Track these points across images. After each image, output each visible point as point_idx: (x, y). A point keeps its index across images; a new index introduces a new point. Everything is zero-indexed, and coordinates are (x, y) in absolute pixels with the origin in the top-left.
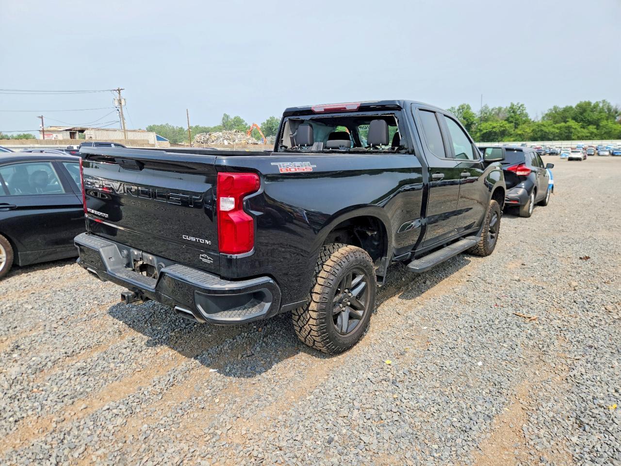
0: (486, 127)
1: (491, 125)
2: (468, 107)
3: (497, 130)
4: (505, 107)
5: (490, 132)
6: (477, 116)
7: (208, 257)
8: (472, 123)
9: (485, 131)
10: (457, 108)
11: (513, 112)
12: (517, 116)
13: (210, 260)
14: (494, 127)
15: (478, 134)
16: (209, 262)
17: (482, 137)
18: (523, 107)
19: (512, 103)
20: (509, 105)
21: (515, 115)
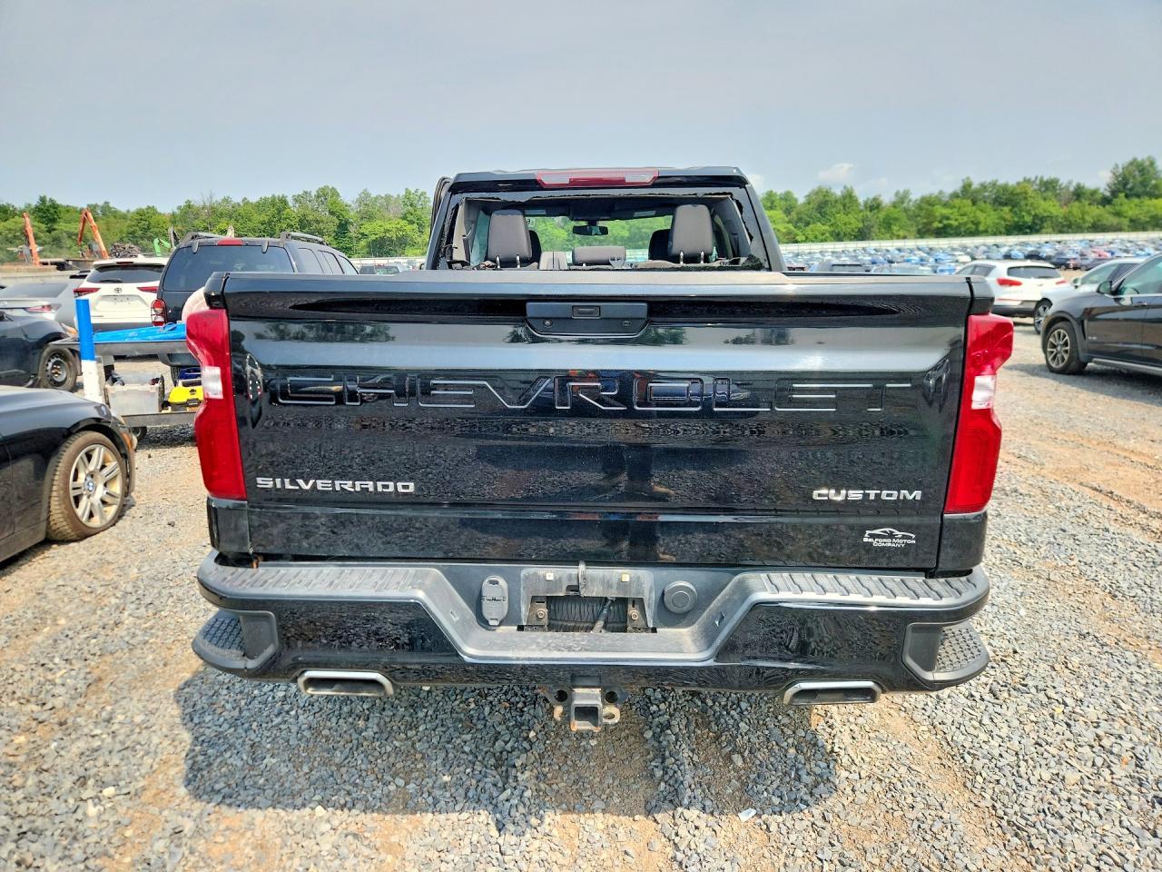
0: (374, 229)
1: (381, 226)
2: (335, 193)
3: (393, 235)
4: (395, 196)
5: (382, 238)
6: (352, 210)
7: (896, 532)
8: (347, 222)
9: (373, 237)
10: (314, 193)
11: (411, 205)
12: (418, 213)
13: (904, 537)
14: (387, 231)
15: (363, 243)
16: (899, 543)
17: (369, 247)
18: (425, 198)
19: (406, 189)
20: (403, 193)
21: (415, 211)
